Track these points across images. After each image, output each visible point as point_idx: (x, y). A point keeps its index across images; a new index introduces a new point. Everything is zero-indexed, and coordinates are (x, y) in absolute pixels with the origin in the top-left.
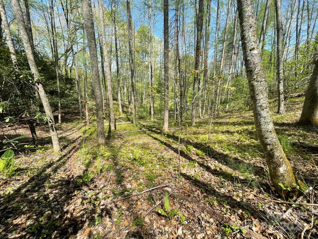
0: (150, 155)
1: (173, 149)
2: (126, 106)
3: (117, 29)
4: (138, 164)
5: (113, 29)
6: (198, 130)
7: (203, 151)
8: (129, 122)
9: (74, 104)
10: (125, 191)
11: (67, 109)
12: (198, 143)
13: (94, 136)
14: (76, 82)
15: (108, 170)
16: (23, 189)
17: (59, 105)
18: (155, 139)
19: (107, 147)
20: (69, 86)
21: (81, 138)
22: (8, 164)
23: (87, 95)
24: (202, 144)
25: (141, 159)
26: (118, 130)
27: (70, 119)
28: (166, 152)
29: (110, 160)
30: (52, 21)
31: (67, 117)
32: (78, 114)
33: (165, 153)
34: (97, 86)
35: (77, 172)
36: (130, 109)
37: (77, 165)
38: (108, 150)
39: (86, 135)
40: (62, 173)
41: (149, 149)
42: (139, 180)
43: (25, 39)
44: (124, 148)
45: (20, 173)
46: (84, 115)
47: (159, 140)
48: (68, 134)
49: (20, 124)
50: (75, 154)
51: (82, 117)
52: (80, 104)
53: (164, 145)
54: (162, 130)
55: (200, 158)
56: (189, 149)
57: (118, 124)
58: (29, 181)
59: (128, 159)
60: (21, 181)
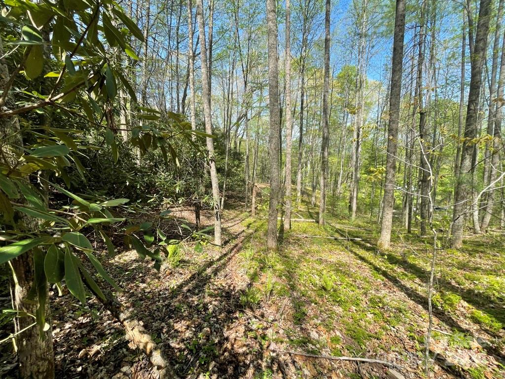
0: (354, 289)
1: (403, 288)
2: (307, 193)
3: (306, 80)
4: (331, 300)
5: (301, 80)
6: (473, 259)
7: (496, 317)
8: (312, 220)
9: (239, 185)
10: (308, 342)
11: (230, 192)
12: (476, 291)
13: (261, 233)
14: (245, 157)
15: (281, 294)
16: (184, 287)
17: (224, 186)
18: (362, 259)
19: (278, 254)
20: (236, 162)
21: (244, 234)
22: (175, 252)
23: (255, 174)
24: (488, 297)
25: (335, 291)
26: (294, 231)
27: (233, 205)
28: (388, 291)
29: (284, 277)
30: (229, 87)
31: (231, 202)
32: (242, 199)
33: (384, 292)
34: (275, 163)
35: (240, 283)
36: (314, 199)
37: (239, 272)
38: (280, 261)
39: (251, 231)
40: (223, 278)
41: (349, 276)
42: (333, 330)
43: (207, 113)
44: (305, 264)
45: (183, 265)
46: (250, 202)
47: (371, 264)
48: (230, 225)
49: (186, 205)
50: (236, 255)
51: (247, 204)
52: (247, 186)
53: (381, 276)
54: (376, 245)
55: (486, 331)
56: (449, 299)
57: (294, 220)
58: (190, 278)
59: (312, 284)
60: (183, 276)
